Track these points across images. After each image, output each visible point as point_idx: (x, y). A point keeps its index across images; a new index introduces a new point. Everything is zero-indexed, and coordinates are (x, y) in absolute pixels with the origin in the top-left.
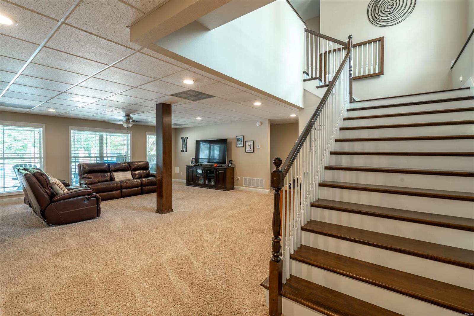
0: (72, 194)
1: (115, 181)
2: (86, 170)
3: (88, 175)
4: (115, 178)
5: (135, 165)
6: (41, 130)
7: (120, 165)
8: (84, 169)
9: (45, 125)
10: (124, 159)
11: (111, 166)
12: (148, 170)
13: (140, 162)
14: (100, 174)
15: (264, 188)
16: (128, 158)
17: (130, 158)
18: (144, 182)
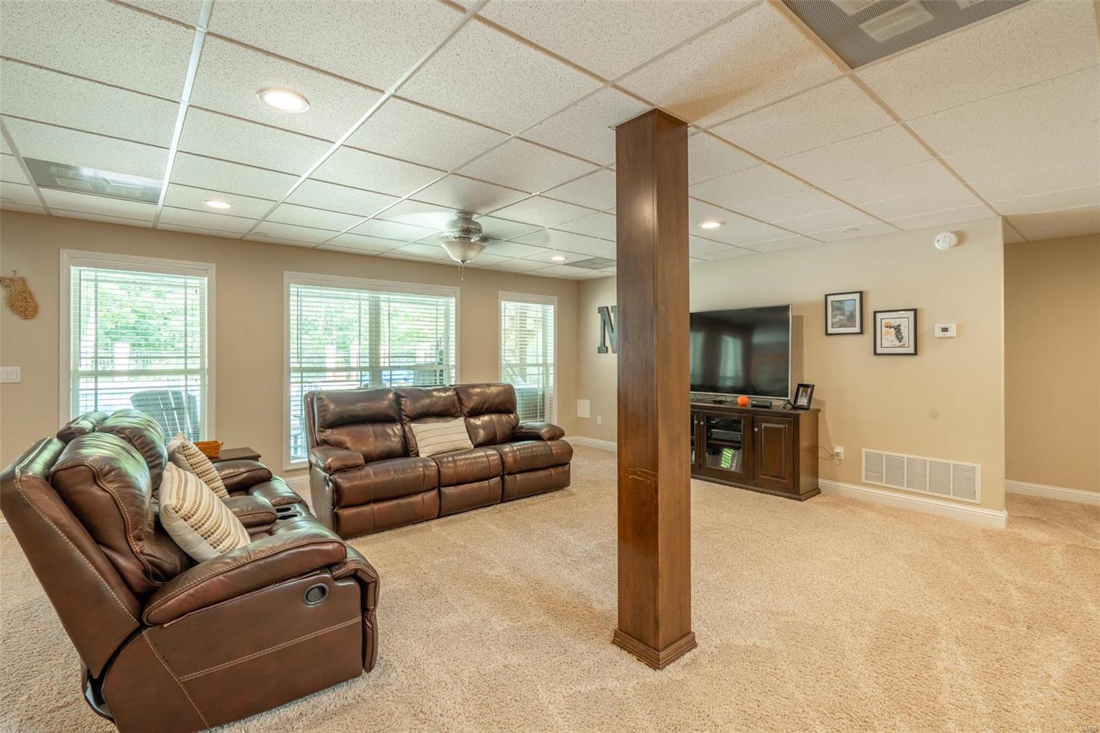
0: (246, 572)
1: (418, 455)
2: (329, 416)
3: (335, 431)
4: (420, 444)
5: (476, 398)
6: (204, 284)
7: (432, 396)
8: (324, 411)
9: (213, 266)
10: (436, 376)
11: (404, 399)
12: (512, 413)
13: (488, 385)
14: (369, 429)
15: (978, 501)
16: (449, 373)
17: (453, 371)
18: (509, 459)
